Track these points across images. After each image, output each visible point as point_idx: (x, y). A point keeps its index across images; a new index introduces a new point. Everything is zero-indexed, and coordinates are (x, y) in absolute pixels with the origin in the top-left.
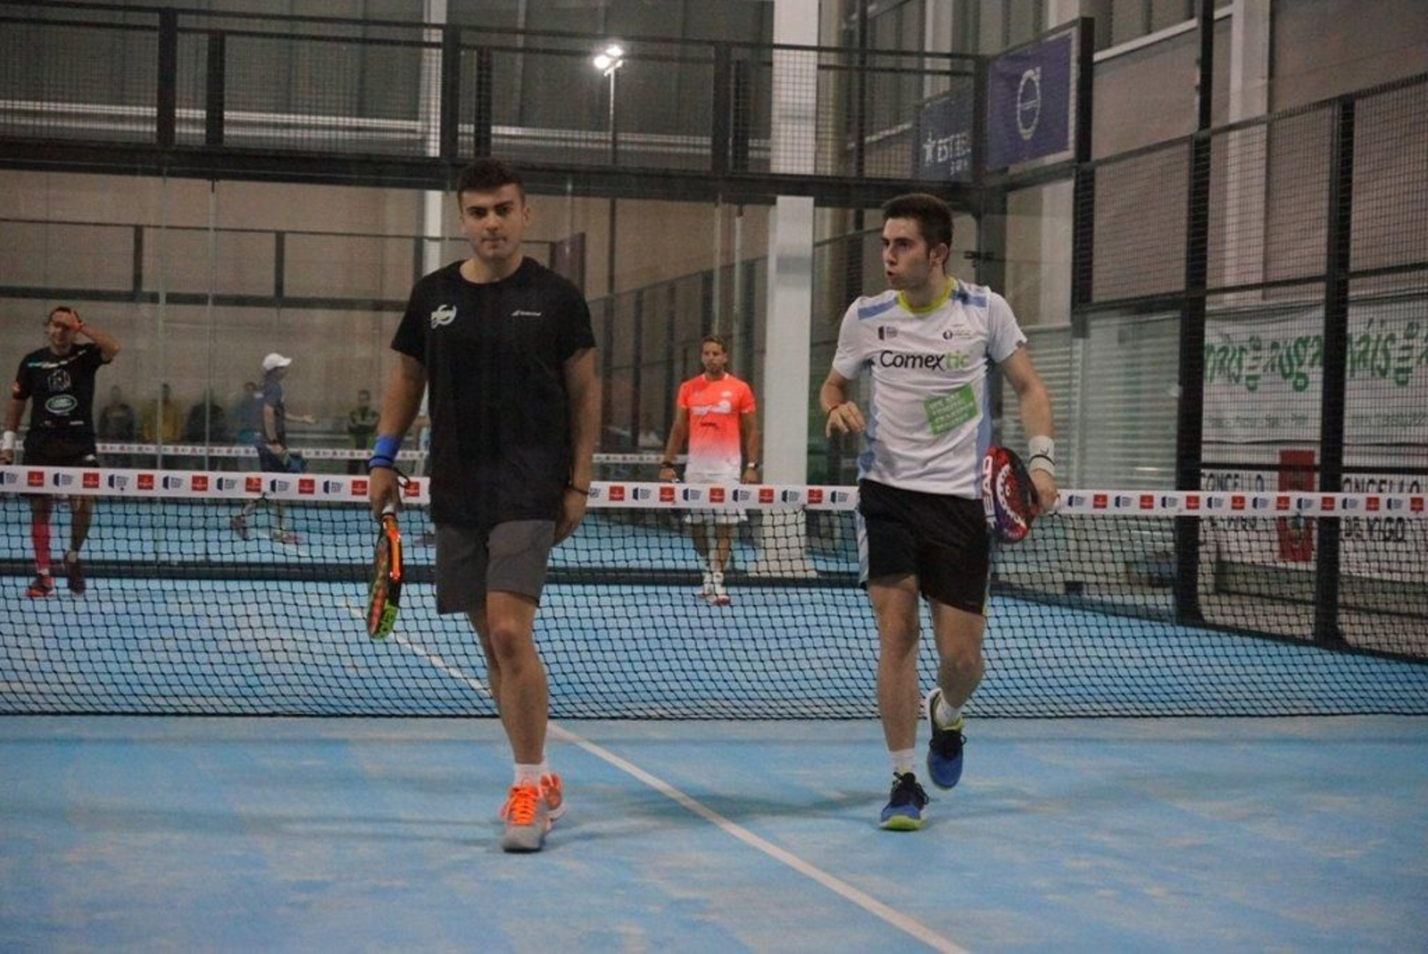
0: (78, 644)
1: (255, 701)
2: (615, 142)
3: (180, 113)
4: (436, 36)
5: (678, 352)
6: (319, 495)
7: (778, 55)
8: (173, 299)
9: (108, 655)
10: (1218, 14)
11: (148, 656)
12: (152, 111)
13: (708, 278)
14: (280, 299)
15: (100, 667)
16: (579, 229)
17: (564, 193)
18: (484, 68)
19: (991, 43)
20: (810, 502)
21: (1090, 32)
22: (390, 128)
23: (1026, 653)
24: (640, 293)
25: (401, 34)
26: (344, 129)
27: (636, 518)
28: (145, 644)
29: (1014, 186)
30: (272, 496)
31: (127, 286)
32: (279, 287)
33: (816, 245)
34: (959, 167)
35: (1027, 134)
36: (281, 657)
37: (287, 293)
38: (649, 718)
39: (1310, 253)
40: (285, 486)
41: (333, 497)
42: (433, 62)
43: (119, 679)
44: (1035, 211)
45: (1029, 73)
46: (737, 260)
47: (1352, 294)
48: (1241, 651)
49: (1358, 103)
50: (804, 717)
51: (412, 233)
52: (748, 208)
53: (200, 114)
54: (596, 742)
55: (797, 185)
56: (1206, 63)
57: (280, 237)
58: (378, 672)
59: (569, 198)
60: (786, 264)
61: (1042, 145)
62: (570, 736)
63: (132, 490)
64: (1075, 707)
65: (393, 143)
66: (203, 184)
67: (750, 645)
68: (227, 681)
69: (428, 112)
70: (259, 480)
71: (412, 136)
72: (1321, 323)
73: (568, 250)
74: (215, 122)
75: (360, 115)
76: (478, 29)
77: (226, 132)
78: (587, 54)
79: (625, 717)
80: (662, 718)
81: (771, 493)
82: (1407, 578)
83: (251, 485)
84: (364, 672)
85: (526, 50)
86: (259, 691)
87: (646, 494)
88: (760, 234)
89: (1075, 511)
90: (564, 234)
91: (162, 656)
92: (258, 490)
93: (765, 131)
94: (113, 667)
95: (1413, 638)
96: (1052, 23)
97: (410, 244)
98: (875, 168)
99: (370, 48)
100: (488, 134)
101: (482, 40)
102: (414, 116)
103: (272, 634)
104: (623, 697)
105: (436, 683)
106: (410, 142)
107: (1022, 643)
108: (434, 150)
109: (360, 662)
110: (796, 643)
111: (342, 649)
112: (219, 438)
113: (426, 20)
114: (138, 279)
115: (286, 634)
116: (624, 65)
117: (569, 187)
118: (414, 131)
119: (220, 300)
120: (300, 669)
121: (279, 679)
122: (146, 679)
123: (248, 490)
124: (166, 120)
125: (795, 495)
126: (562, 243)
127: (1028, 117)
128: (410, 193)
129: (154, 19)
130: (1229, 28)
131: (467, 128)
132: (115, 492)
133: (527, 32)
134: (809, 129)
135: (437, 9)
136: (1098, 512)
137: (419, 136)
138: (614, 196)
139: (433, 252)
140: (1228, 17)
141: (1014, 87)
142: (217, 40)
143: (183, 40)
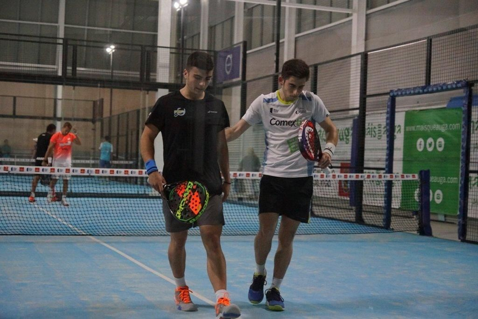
1: (6, 231)
2: (112, 73)
4: (61, 41)
5: (130, 133)
6: (25, 172)
7: (159, 49)
10: (281, 41)
13: (138, 111)
14: (14, 116)
16: (101, 98)
17: (97, 87)
18: (75, 51)
19: (218, 47)
21: (246, 45)
22: (47, 67)
24: (119, 115)
25: (51, 40)
26: (34, 67)
27: (117, 179)
29: (225, 87)
30: (11, 172)
32: (14, 111)
35: (228, 73)
36: (14, 218)
37: (17, 114)
38: (120, 235)
40: (15, 169)
41: (29, 172)
42: (60, 49)
44: (230, 94)
45: (229, 56)
46: (147, 106)
49: (319, 66)
51: (53, 97)
52: (150, 92)
54: (105, 243)
55: (164, 86)
56: (277, 54)
57: (15, 98)
58: (42, 223)
59: (99, 88)
61: (232, 76)
62: (98, 241)
64: (241, 232)
65: (48, 72)
67: (149, 215)
69: (58, 63)
70: (8, 167)
71: (53, 70)
73: (98, 103)
75: (39, 63)
76: (73, 40)
78: (106, 48)
79: (113, 235)
80: (124, 235)
82: (331, 197)
83: (5, 169)
84: (38, 223)
85: (87, 46)
86: (7, 228)
87: (120, 172)
90: (97, 98)
92: (7, 170)
93: (155, 71)
95: (333, 213)
96: (235, 42)
97: (53, 101)
99: (42, 45)
100: (76, 70)
101: (74, 43)
102: (54, 65)
103: (11, 212)
104: (113, 230)
105: (59, 226)
106: (53, 72)
108: (60, 74)
109: (37, 220)
111: (32, 216)
113: (58, 37)
115: (15, 212)
116: (115, 52)
117: (99, 85)
118: (54, 69)
120: (19, 222)
121: (13, 225)
123: (4, 170)
126: (97, 101)
127: (228, 68)
128: (52, 86)
130: (283, 45)
131: (69, 68)
133: (87, 41)
134: (167, 70)
135: (61, 34)
136: (247, 178)
137: (55, 70)
138: (111, 88)
139: (59, 103)
140: (283, 42)
141: (225, 60)
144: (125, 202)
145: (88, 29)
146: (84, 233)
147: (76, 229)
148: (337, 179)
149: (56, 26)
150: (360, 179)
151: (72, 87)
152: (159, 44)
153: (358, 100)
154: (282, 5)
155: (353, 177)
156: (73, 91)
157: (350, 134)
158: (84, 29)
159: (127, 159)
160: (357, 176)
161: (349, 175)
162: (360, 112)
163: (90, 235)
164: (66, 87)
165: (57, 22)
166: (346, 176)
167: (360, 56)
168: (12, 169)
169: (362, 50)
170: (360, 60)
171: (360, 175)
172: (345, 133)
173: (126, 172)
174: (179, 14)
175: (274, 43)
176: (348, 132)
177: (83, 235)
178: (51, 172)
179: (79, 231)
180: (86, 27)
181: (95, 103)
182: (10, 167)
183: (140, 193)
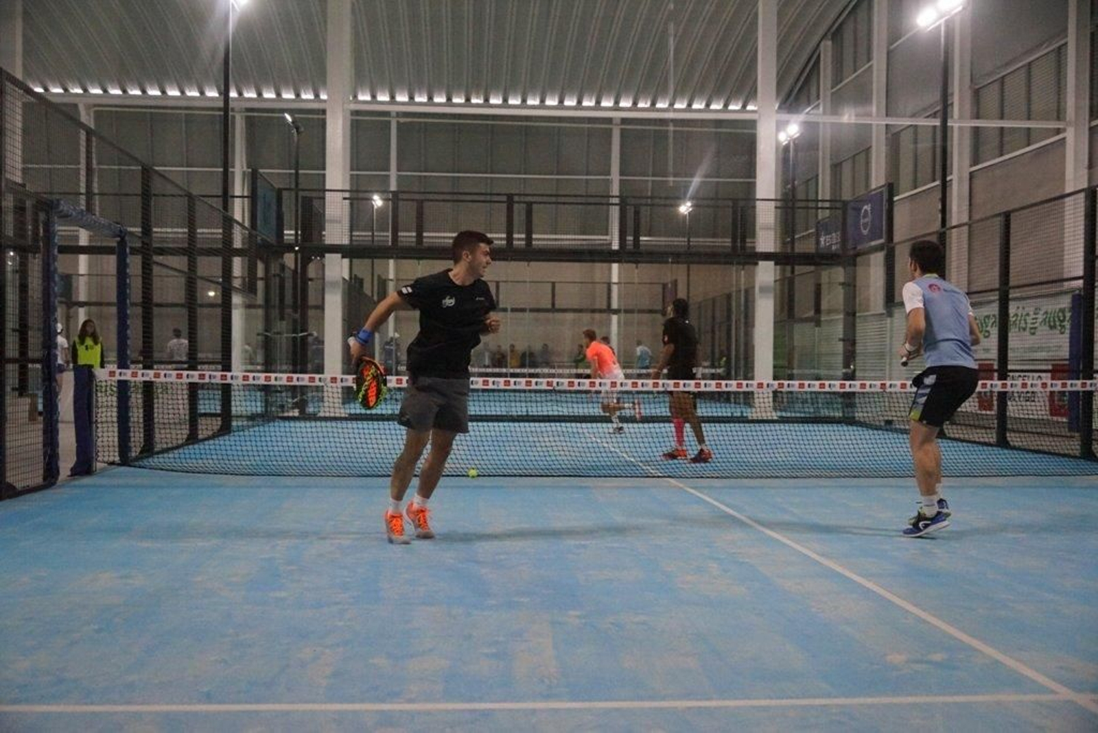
0: (482, 448)
1: (552, 471)
2: (689, 241)
3: (516, 236)
4: (616, 201)
5: (717, 326)
7: (758, 203)
8: (513, 310)
9: (494, 453)
10: (948, 178)
11: (509, 453)
12: (504, 236)
13: (729, 297)
14: (554, 309)
16: (674, 278)
17: (667, 262)
18: (637, 213)
19: (847, 196)
20: (780, 388)
21: (891, 189)
22: (597, 239)
23: (872, 450)
24: (700, 303)
25: (604, 201)
28: (508, 448)
29: (858, 255)
30: (557, 388)
32: (553, 304)
33: (775, 281)
34: (834, 248)
35: (865, 232)
36: (562, 453)
37: (557, 306)
38: (713, 477)
39: (992, 277)
42: (615, 212)
43: (498, 462)
44: (868, 265)
45: (865, 207)
46: (743, 287)
47: (1010, 296)
48: (967, 449)
49: (1013, 216)
50: (777, 477)
51: (605, 281)
52: (746, 267)
53: (523, 236)
54: (692, 488)
55: (767, 256)
56: (944, 200)
58: (601, 459)
59: (670, 265)
60: (764, 290)
61: (871, 237)
62: (681, 485)
63: (502, 386)
65: (599, 245)
67: (754, 447)
68: (541, 463)
69: (613, 232)
71: (605, 242)
72: (997, 309)
73: (670, 285)
74: (529, 239)
76: (634, 197)
77: (534, 243)
78: (678, 206)
79: (702, 477)
80: (718, 477)
81: (762, 384)
82: (1040, 417)
83: (549, 384)
84: (595, 459)
85: (652, 205)
86: (553, 466)
87: (710, 385)
88: (751, 277)
89: (892, 390)
90: (668, 279)
91: (515, 453)
92: (551, 386)
93: (753, 235)
94: (496, 458)
95: (1043, 443)
96: (873, 187)
97: (605, 285)
98: (800, 248)
99: (590, 207)
100: (639, 241)
101: (635, 201)
102: (607, 234)
103: (559, 444)
104: (702, 469)
105: (625, 464)
106: (607, 245)
107: (871, 446)
108: (615, 246)
109: (593, 455)
110: (774, 446)
112: (533, 365)
113: (611, 194)
115: (564, 444)
116: (692, 210)
117: (670, 260)
118: (606, 240)
119: (532, 310)
124: (510, 239)
125: (772, 385)
126: (667, 283)
127: (865, 225)
128: (605, 265)
129: (504, 198)
130: (951, 185)
131: (630, 238)
132: (495, 387)
133: (652, 198)
134: (772, 233)
135: (615, 190)
136: (903, 390)
137: (608, 242)
138: (689, 263)
139: (615, 289)
140: (951, 180)
141: (859, 214)
142: (530, 204)
143: (516, 206)
144: (718, 429)
145: (653, 181)
146: (660, 475)
147: (648, 468)
148: (1049, 389)
149: (608, 179)
150: (1088, 388)
151: (634, 265)
152: (758, 196)
153: (1082, 264)
154: (949, 124)
155: (1076, 385)
156: (636, 271)
157: (1067, 318)
158: (648, 181)
159: (713, 366)
160: (1084, 385)
161: (1069, 382)
162: (1084, 284)
163: (669, 477)
164: (626, 265)
165: (609, 174)
166: (1064, 385)
167: (1082, 195)
168: (558, 383)
169: (1085, 185)
170: (1083, 200)
171: (1089, 382)
172: (1058, 317)
173: (719, 385)
174: (786, 149)
175: (937, 183)
176: (1064, 317)
177: (659, 477)
178: (612, 387)
179: (652, 471)
180: (650, 178)
181: (664, 286)
182: (555, 380)
183: (735, 415)
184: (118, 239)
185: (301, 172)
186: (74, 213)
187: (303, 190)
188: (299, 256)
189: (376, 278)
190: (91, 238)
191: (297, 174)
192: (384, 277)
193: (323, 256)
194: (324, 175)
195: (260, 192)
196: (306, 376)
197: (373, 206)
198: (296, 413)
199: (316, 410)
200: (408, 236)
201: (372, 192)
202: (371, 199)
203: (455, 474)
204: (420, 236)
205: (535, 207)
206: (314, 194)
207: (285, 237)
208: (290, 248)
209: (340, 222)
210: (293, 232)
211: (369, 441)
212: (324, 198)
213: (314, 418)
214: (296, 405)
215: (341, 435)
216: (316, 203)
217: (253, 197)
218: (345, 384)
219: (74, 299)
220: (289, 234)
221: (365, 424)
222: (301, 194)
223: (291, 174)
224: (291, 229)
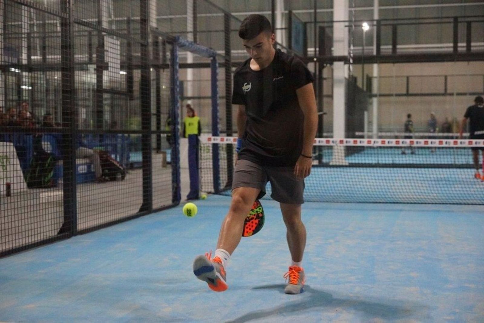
3: (460, 45)
8: (458, 94)
12: (452, 45)
15: (444, 192)
31: (442, 91)
53: (465, 44)
63: (452, 145)
66: (465, 63)
68: (479, 196)
74: (469, 46)
77: (472, 48)
114: (446, 90)
122: (456, 195)
124: (455, 47)
129: (452, 20)
132: (447, 146)
142: (469, 24)
143: (459, 25)
184: (212, 58)
185: (318, 11)
186: (187, 44)
187: (320, 22)
188: (317, 64)
189: (365, 77)
190: (194, 58)
191: (315, 13)
192: (370, 75)
193: (331, 64)
194: (332, 13)
195: (293, 26)
196: (324, 140)
197: (363, 30)
198: (316, 162)
199: (327, 161)
200: (387, 49)
201: (362, 21)
202: (362, 26)
203: (420, 202)
204: (394, 48)
205: (473, 25)
206: (326, 25)
207: (309, 53)
208: (311, 59)
209: (343, 41)
210: (313, 49)
211: (364, 180)
212: (332, 27)
213: (327, 166)
214: (316, 158)
215: (346, 177)
216: (327, 30)
217: (289, 29)
218: (348, 144)
219: (185, 95)
220: (311, 50)
221: (361, 170)
222: (318, 25)
223: (311, 13)
224: (311, 47)
